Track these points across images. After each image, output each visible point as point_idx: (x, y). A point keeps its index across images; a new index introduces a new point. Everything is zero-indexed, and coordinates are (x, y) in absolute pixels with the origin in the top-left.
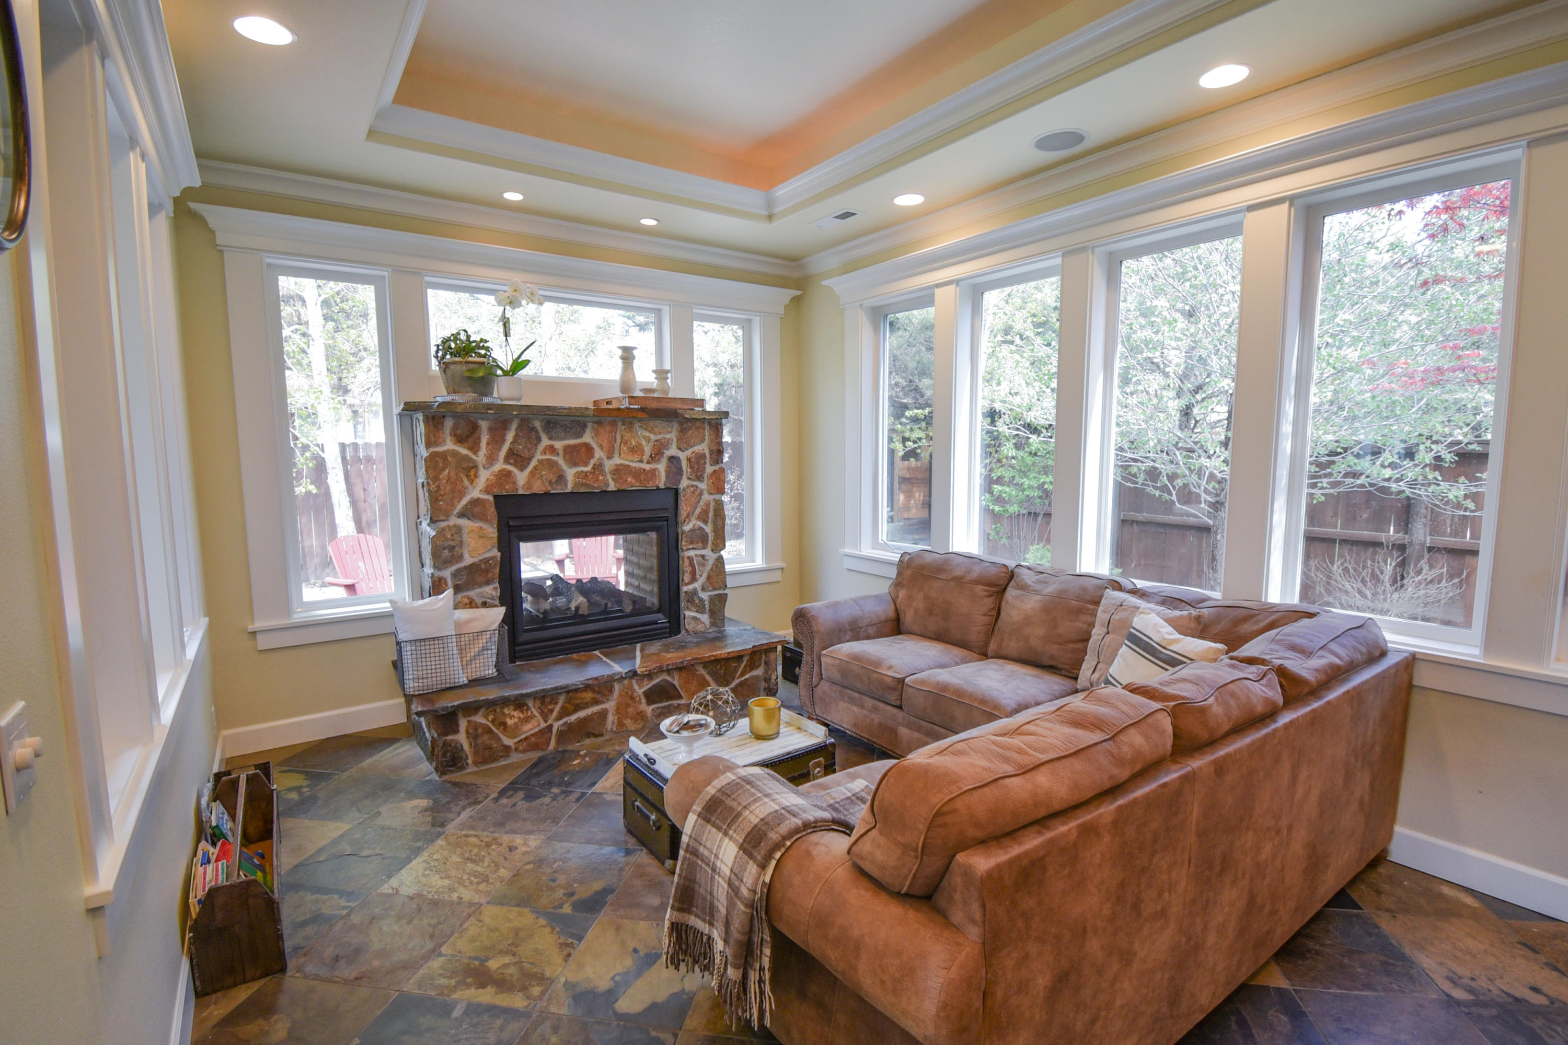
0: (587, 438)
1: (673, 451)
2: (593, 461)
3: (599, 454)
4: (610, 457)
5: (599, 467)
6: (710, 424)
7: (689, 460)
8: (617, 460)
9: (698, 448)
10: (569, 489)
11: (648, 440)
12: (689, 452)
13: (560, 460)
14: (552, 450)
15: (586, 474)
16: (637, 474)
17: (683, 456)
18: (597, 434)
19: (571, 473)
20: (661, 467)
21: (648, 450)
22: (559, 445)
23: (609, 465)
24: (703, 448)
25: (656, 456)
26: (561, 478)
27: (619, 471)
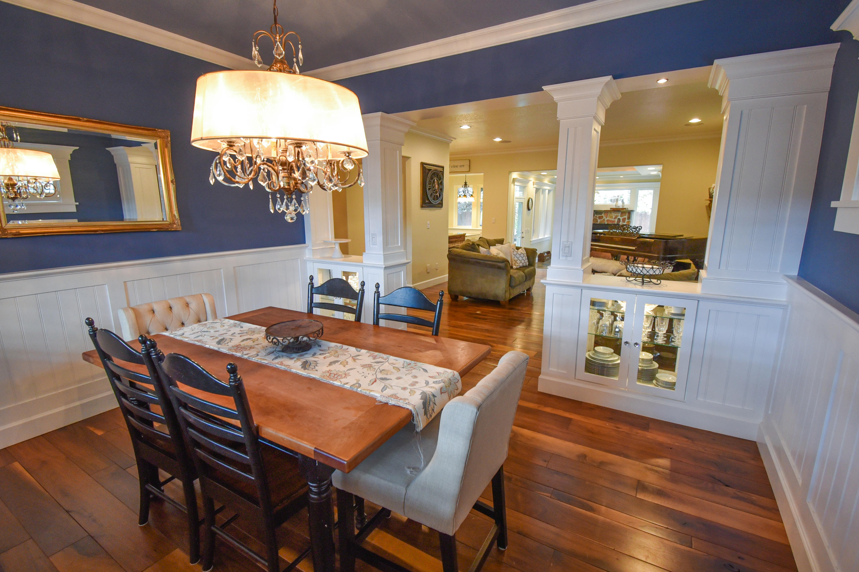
0: (603, 215)
1: (619, 217)
2: (603, 219)
3: (604, 217)
4: (606, 218)
5: (604, 220)
6: (628, 212)
7: (622, 219)
8: (608, 219)
9: (625, 217)
10: (598, 223)
11: (614, 215)
12: (622, 218)
13: (598, 219)
14: (596, 217)
15: (601, 221)
16: (611, 221)
17: (621, 218)
18: (604, 214)
19: (599, 221)
20: (616, 220)
21: (614, 217)
22: (598, 216)
23: (606, 219)
24: (626, 217)
25: (615, 218)
26: (597, 221)
27: (607, 221)
